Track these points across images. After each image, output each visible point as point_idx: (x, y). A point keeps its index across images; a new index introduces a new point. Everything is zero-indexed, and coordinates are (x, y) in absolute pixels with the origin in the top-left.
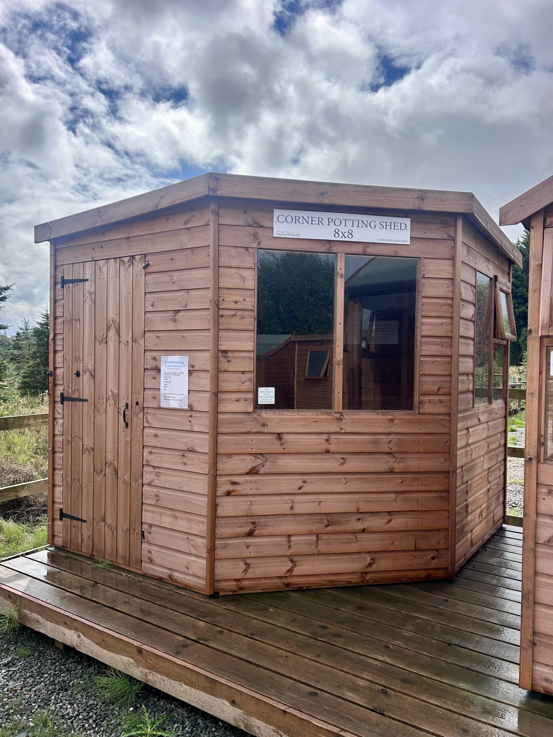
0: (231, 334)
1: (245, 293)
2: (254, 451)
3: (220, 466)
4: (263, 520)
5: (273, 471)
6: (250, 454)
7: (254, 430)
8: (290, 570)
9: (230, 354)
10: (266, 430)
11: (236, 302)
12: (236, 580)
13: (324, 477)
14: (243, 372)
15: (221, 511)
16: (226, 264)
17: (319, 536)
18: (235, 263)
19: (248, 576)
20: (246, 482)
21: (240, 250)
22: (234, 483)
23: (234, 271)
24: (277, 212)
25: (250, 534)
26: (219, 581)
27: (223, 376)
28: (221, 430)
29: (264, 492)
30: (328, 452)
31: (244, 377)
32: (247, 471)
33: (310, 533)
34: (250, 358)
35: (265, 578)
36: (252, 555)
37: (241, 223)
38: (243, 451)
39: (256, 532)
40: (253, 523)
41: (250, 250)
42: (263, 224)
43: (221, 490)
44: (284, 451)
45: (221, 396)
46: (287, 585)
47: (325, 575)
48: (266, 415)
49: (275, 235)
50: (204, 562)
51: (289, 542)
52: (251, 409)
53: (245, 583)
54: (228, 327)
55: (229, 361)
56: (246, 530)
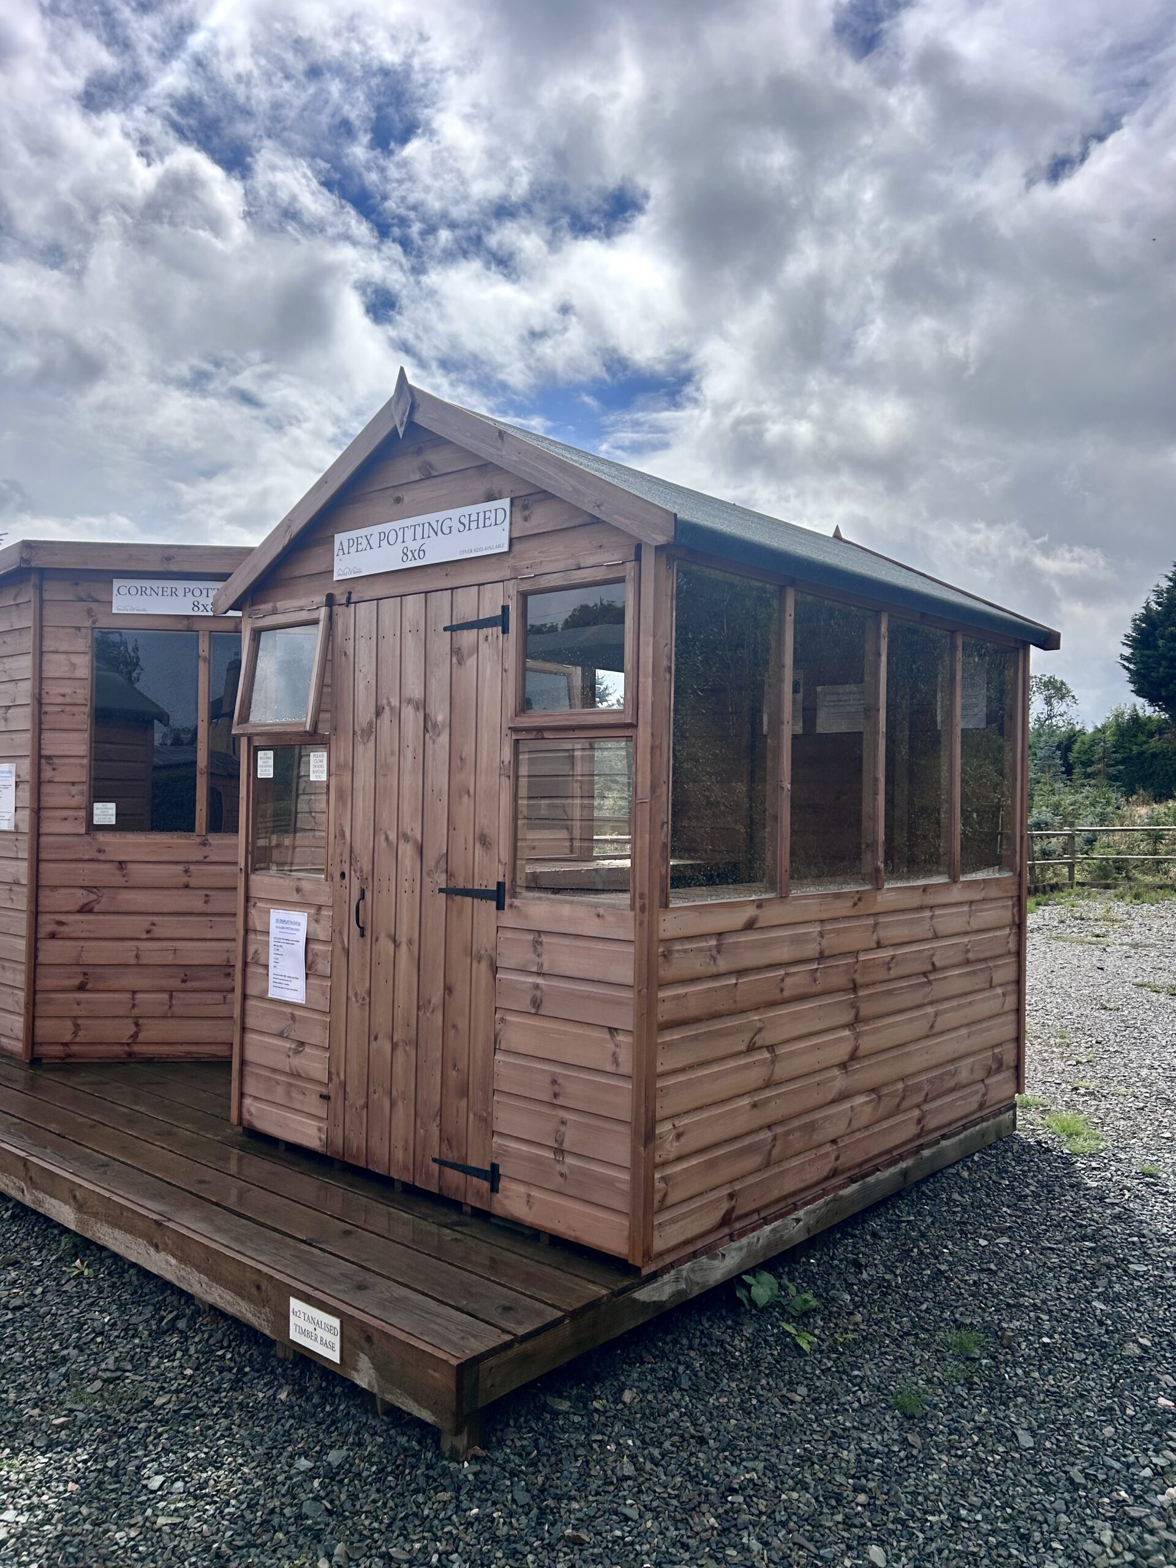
0: (58, 735)
1: (77, 683)
2: (86, 884)
3: (42, 901)
4: (99, 970)
5: (111, 909)
6: (82, 887)
7: (87, 857)
8: (135, 1036)
9: (55, 760)
10: (102, 857)
11: (64, 696)
12: (63, 1044)
13: (181, 918)
14: (73, 784)
15: (42, 958)
16: (51, 649)
17: (174, 994)
18: (64, 647)
19: (78, 1039)
20: (76, 922)
21: (69, 630)
22: (60, 923)
23: (63, 657)
24: (117, 583)
25: (82, 988)
26: (41, 1044)
27: (46, 789)
28: (43, 856)
29: (100, 936)
30: (187, 887)
31: (74, 790)
32: (77, 908)
33: (162, 990)
34: (82, 766)
35: (101, 1044)
36: (83, 1013)
37: (70, 597)
38: (72, 883)
39: (89, 986)
40: (85, 974)
41: (83, 630)
42: (99, 598)
43: (44, 930)
44: (127, 885)
45: (44, 814)
46: (130, 1055)
47: (182, 1044)
48: (103, 838)
49: (114, 611)
50: (22, 1020)
51: (133, 999)
52: (83, 831)
53: (74, 1049)
54: (53, 726)
55: (54, 769)
56: (76, 982)
